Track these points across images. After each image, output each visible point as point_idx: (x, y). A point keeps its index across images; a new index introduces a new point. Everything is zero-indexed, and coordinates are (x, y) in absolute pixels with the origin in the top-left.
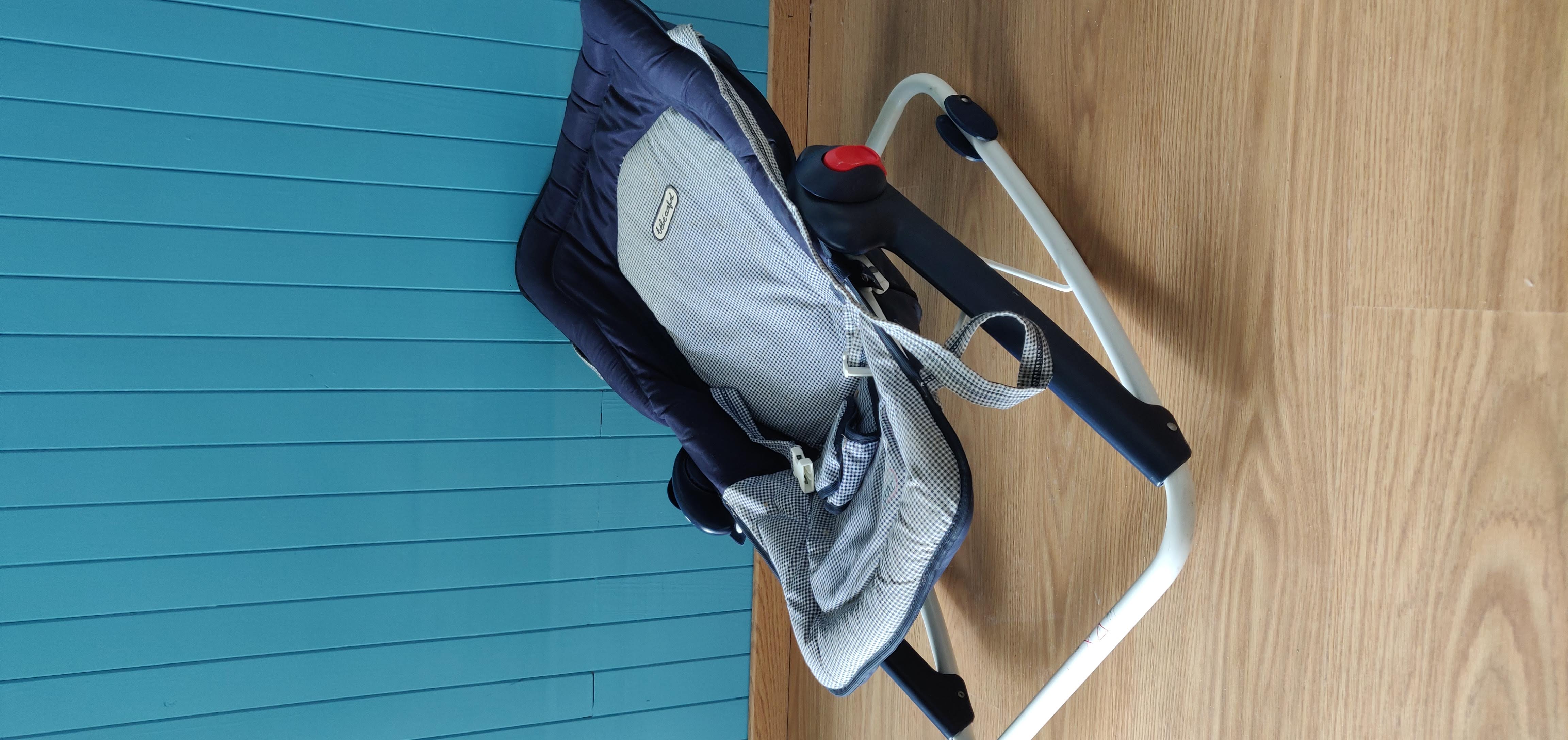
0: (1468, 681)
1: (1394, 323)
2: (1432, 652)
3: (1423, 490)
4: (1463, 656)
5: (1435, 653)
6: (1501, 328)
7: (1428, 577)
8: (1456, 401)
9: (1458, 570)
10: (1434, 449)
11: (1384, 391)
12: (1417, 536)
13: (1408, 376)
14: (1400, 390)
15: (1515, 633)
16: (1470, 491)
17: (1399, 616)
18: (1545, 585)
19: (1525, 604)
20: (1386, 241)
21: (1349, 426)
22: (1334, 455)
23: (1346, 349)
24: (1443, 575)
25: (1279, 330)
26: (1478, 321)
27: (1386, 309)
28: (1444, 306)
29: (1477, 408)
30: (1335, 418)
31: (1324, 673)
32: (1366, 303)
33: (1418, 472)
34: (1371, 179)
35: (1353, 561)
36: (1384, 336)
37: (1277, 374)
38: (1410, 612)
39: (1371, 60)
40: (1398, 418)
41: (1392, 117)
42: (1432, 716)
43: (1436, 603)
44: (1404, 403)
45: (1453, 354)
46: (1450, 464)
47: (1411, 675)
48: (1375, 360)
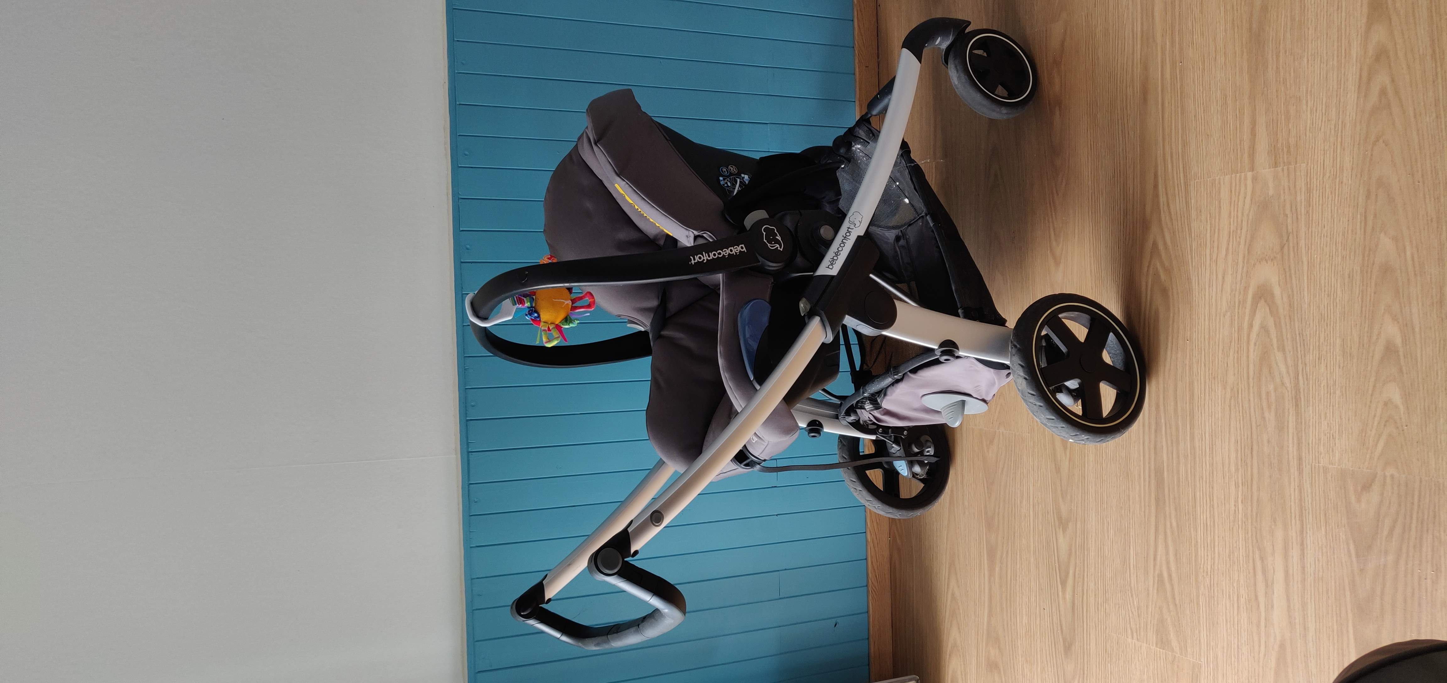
0: (1254, 336)
1: (1212, 186)
2: (1238, 329)
3: (1230, 257)
4: (1251, 326)
5: (1240, 329)
6: (1255, 179)
7: (1235, 294)
8: (1240, 215)
9: (1246, 289)
10: (1233, 238)
11: (1210, 217)
12: (1229, 279)
13: (1220, 207)
14: (1217, 215)
15: (1270, 309)
16: (1248, 253)
17: (1224, 317)
18: (1279, 285)
19: (1272, 296)
20: (1206, 149)
21: (1197, 236)
22: (1191, 250)
23: (1193, 201)
24: (1240, 293)
25: (1162, 199)
26: (1246, 178)
27: (1208, 179)
28: (1232, 174)
29: (1248, 215)
30: (1190, 234)
31: (1194, 355)
32: (1200, 178)
33: (1227, 249)
34: (1198, 122)
35: (1203, 298)
36: (1209, 192)
37: (1163, 219)
38: (1229, 314)
39: (1193, 68)
40: (1217, 227)
41: (1204, 92)
42: (1241, 357)
43: (1239, 306)
44: (1219, 220)
45: (1237, 194)
46: (1239, 243)
47: (1231, 342)
48: (1205, 204)
